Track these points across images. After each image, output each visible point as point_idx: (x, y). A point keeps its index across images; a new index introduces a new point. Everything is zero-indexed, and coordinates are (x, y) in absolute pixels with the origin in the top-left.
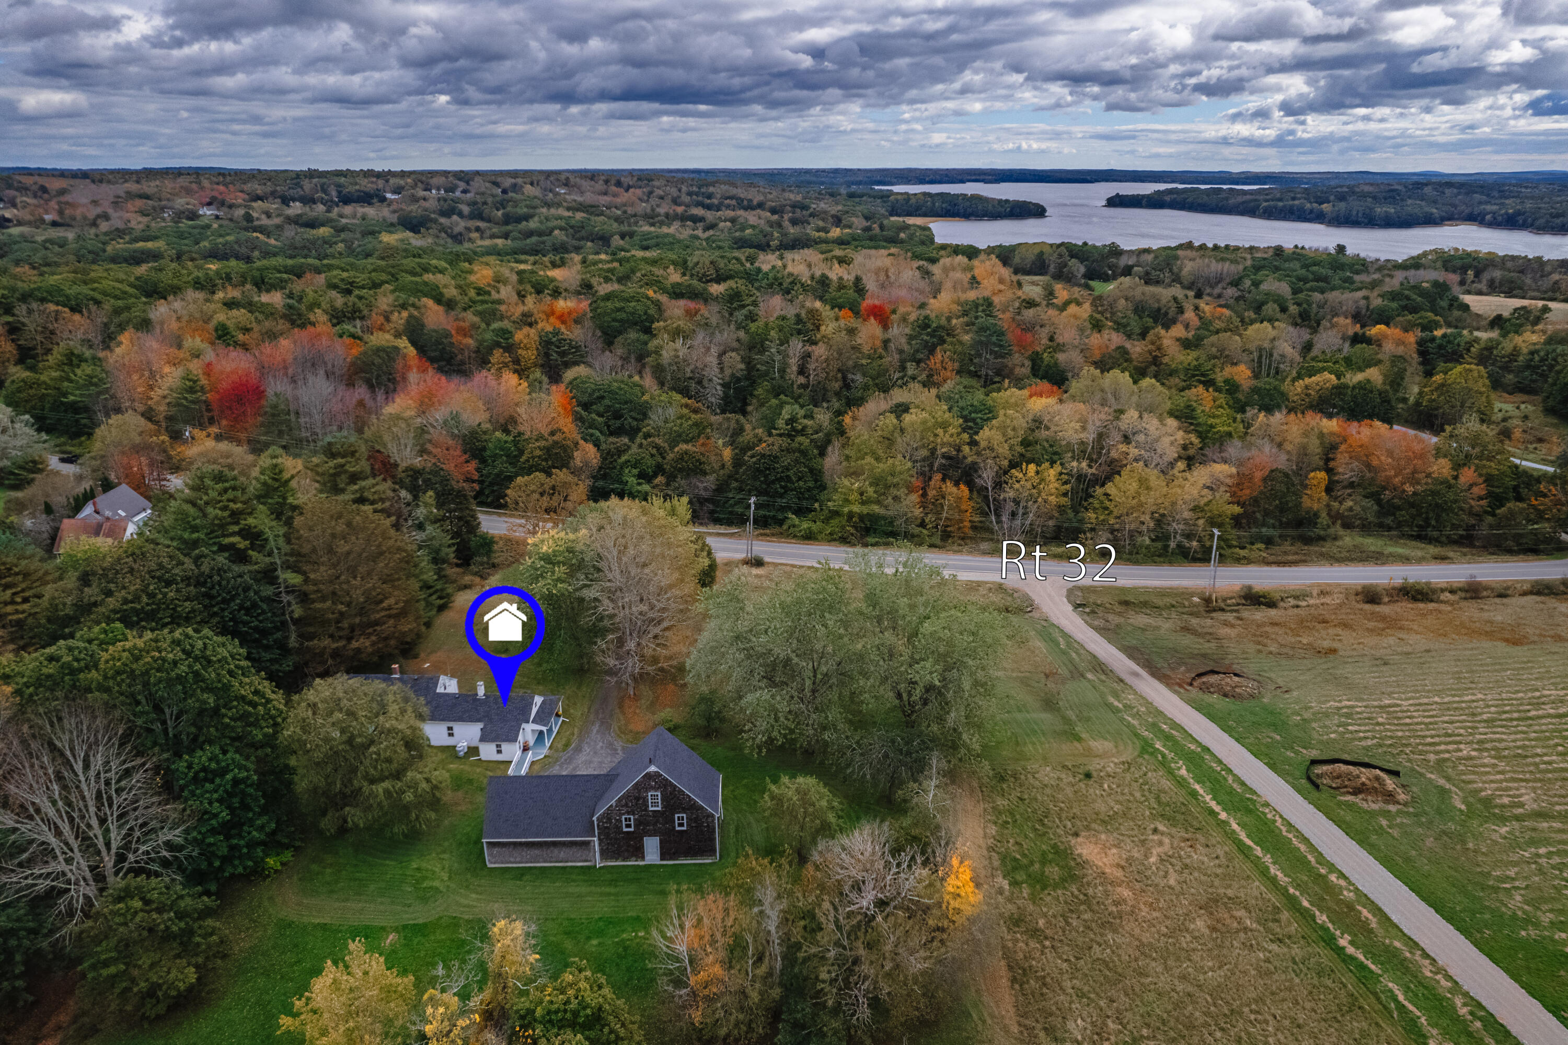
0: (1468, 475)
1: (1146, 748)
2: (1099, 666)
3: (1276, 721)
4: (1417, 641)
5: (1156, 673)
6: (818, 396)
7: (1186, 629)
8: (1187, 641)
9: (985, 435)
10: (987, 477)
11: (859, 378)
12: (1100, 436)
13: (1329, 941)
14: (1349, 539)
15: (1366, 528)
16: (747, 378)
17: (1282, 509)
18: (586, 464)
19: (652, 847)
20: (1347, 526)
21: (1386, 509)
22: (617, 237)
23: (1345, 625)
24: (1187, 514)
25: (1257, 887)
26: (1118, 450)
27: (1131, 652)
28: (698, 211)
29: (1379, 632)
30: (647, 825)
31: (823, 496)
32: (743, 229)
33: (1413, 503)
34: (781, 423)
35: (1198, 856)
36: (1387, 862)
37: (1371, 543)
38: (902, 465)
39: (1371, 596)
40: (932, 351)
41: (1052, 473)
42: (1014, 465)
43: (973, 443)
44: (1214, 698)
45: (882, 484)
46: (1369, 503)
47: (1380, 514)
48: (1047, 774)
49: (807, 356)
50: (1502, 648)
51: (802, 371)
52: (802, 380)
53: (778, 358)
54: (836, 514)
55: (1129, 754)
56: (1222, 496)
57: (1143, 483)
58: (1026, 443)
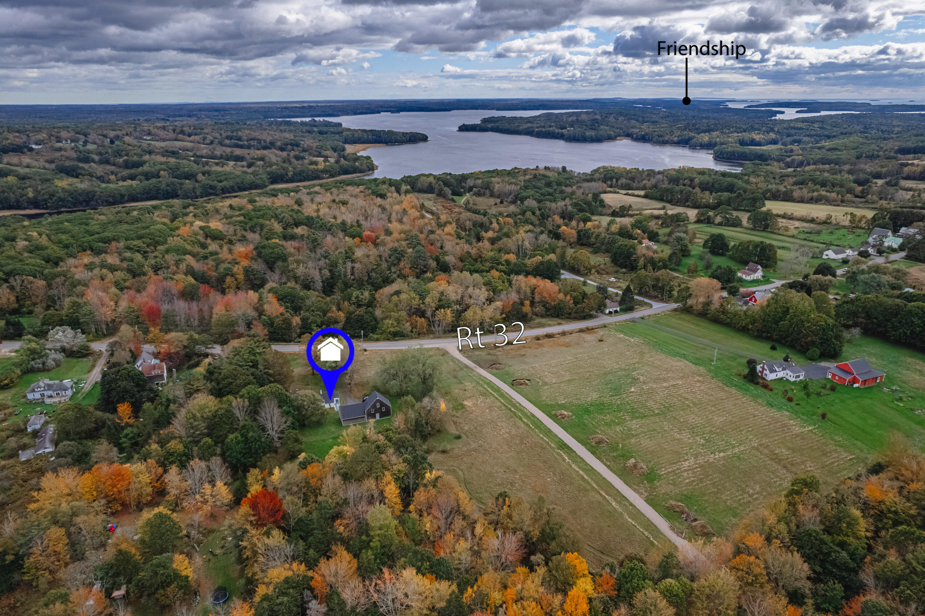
0: (568, 297)
1: (478, 383)
2: (467, 367)
3: (507, 374)
4: (545, 349)
5: (481, 366)
6: (360, 285)
7: (489, 354)
8: (490, 357)
9: (428, 300)
10: (429, 313)
11: (374, 274)
12: (462, 297)
13: (510, 410)
14: (538, 320)
15: (542, 316)
16: (332, 278)
17: (518, 313)
18: (297, 324)
19: (378, 415)
20: (537, 315)
21: (548, 310)
22: (200, 175)
23: (530, 347)
24: (488, 320)
25: (499, 403)
26: (467, 300)
27: (474, 362)
28: (238, 152)
29: (537, 348)
30: (376, 412)
31: (379, 326)
32: (271, 166)
33: (554, 307)
34: (353, 298)
35: (488, 400)
36: (524, 396)
37: (543, 320)
38: (403, 314)
39: (538, 338)
40: (400, 260)
41: (449, 312)
42: (437, 309)
43: (423, 303)
44: (494, 371)
45: (398, 321)
46: (543, 308)
47: (546, 311)
48: (456, 391)
49: (353, 268)
50: (564, 348)
51: (352, 274)
52: (352, 277)
53: (343, 270)
54: (384, 331)
55: (474, 384)
56: (498, 313)
57: (475, 313)
58: (440, 300)
